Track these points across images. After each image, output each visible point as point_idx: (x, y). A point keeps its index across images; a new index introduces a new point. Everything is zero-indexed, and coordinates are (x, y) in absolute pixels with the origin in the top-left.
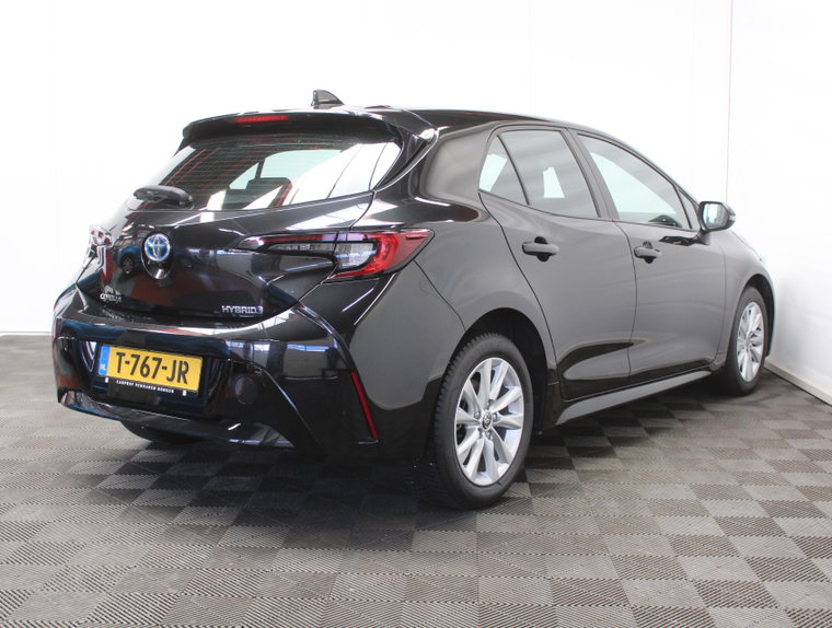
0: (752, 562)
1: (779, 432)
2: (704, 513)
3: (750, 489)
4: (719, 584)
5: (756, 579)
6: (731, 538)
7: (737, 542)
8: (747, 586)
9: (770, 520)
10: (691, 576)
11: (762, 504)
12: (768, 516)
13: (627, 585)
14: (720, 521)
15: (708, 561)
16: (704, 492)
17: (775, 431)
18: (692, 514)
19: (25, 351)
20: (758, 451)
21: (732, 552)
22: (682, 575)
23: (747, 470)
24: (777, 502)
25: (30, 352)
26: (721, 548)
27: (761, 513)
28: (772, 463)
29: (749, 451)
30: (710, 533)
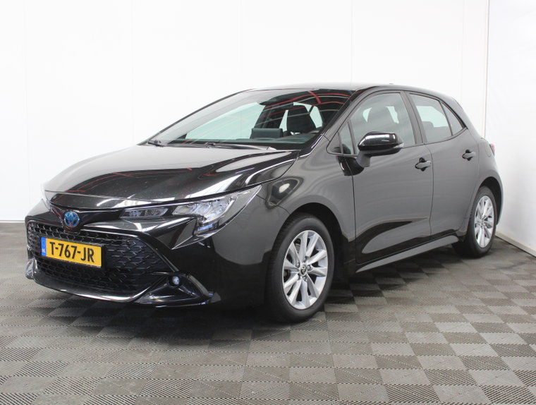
0: (518, 374)
1: (527, 288)
2: (482, 341)
3: (511, 325)
4: (498, 388)
5: (523, 385)
6: (503, 358)
7: (507, 360)
8: (516, 389)
9: (528, 346)
10: (479, 383)
11: (522, 336)
12: (526, 344)
13: (437, 389)
14: (494, 347)
15: (490, 373)
16: (481, 327)
17: (524, 287)
18: (475, 342)
19: (8, 234)
20: (514, 301)
21: (504, 367)
22: (473, 382)
23: (508, 313)
24: (531, 334)
25: (11, 234)
26: (495, 364)
27: (521, 342)
28: (525, 308)
29: (508, 300)
30: (488, 355)
